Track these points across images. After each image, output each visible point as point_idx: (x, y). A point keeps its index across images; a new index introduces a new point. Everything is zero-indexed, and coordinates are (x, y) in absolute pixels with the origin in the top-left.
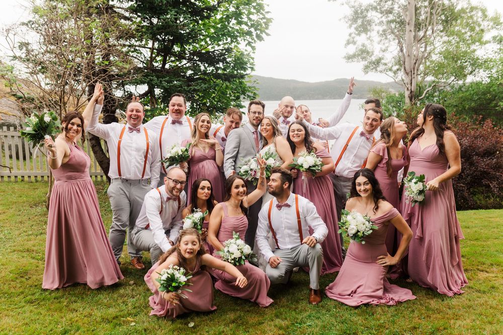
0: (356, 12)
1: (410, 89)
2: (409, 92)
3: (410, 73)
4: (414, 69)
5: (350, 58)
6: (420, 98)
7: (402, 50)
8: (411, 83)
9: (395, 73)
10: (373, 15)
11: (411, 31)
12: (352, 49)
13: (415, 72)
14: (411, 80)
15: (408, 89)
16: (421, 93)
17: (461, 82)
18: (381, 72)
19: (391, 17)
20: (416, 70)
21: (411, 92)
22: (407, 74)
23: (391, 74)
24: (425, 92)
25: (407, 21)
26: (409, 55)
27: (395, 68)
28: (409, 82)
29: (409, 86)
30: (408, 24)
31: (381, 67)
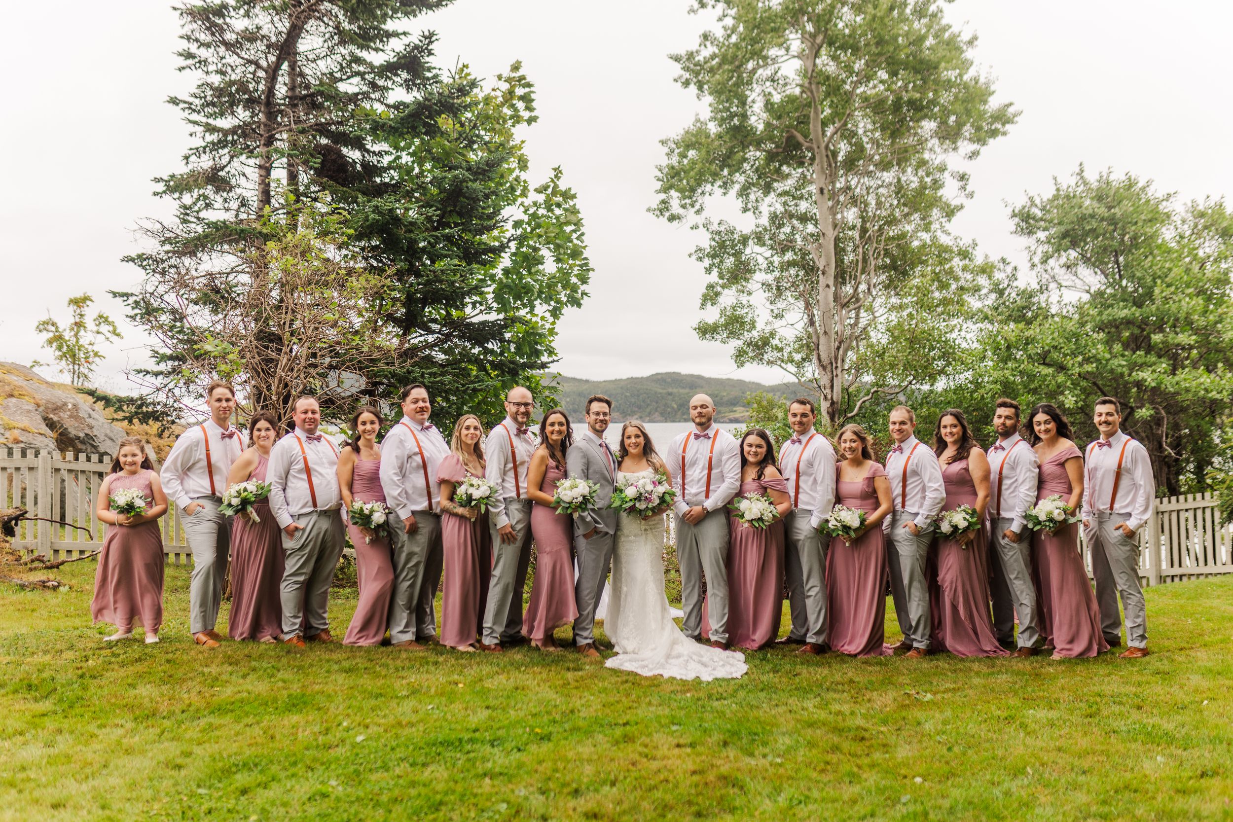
0: (722, 245)
1: (829, 397)
2: (828, 404)
3: (830, 366)
4: (836, 359)
5: (706, 331)
6: (850, 415)
7: (812, 323)
8: (832, 387)
9: (799, 365)
10: (757, 253)
11: (828, 286)
12: (712, 315)
13: (839, 365)
14: (832, 381)
15: (825, 397)
16: (850, 408)
17: (926, 387)
18: (770, 363)
19: (789, 256)
20: (839, 361)
21: (833, 403)
22: (824, 368)
23: (792, 368)
24: (858, 404)
25: (821, 268)
26: (825, 333)
27: (797, 357)
28: (828, 385)
29: (828, 391)
30: (823, 273)
31: (769, 355)
